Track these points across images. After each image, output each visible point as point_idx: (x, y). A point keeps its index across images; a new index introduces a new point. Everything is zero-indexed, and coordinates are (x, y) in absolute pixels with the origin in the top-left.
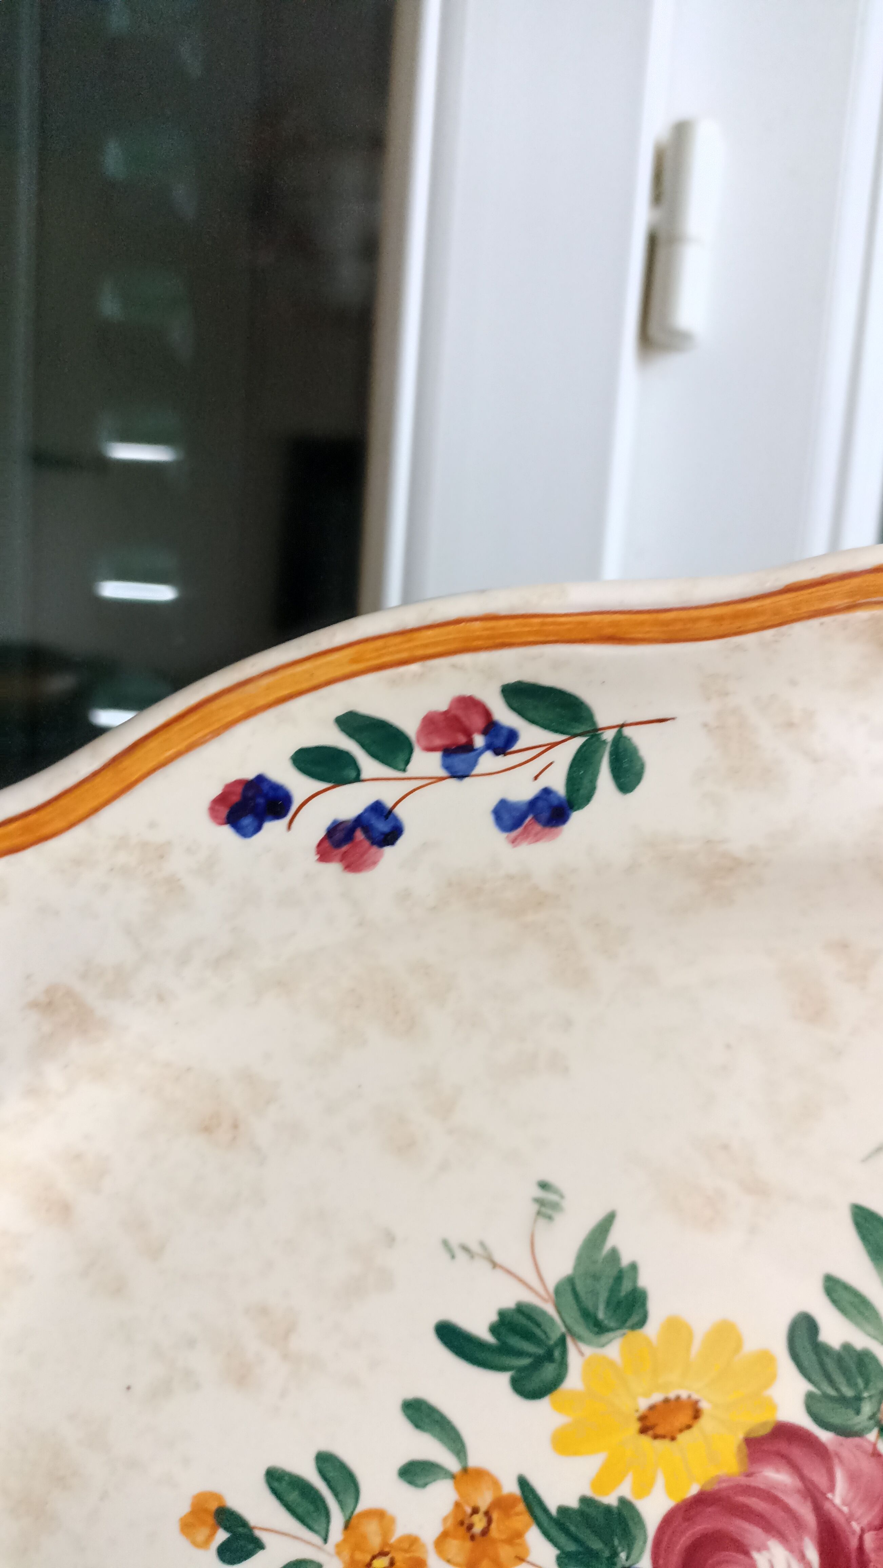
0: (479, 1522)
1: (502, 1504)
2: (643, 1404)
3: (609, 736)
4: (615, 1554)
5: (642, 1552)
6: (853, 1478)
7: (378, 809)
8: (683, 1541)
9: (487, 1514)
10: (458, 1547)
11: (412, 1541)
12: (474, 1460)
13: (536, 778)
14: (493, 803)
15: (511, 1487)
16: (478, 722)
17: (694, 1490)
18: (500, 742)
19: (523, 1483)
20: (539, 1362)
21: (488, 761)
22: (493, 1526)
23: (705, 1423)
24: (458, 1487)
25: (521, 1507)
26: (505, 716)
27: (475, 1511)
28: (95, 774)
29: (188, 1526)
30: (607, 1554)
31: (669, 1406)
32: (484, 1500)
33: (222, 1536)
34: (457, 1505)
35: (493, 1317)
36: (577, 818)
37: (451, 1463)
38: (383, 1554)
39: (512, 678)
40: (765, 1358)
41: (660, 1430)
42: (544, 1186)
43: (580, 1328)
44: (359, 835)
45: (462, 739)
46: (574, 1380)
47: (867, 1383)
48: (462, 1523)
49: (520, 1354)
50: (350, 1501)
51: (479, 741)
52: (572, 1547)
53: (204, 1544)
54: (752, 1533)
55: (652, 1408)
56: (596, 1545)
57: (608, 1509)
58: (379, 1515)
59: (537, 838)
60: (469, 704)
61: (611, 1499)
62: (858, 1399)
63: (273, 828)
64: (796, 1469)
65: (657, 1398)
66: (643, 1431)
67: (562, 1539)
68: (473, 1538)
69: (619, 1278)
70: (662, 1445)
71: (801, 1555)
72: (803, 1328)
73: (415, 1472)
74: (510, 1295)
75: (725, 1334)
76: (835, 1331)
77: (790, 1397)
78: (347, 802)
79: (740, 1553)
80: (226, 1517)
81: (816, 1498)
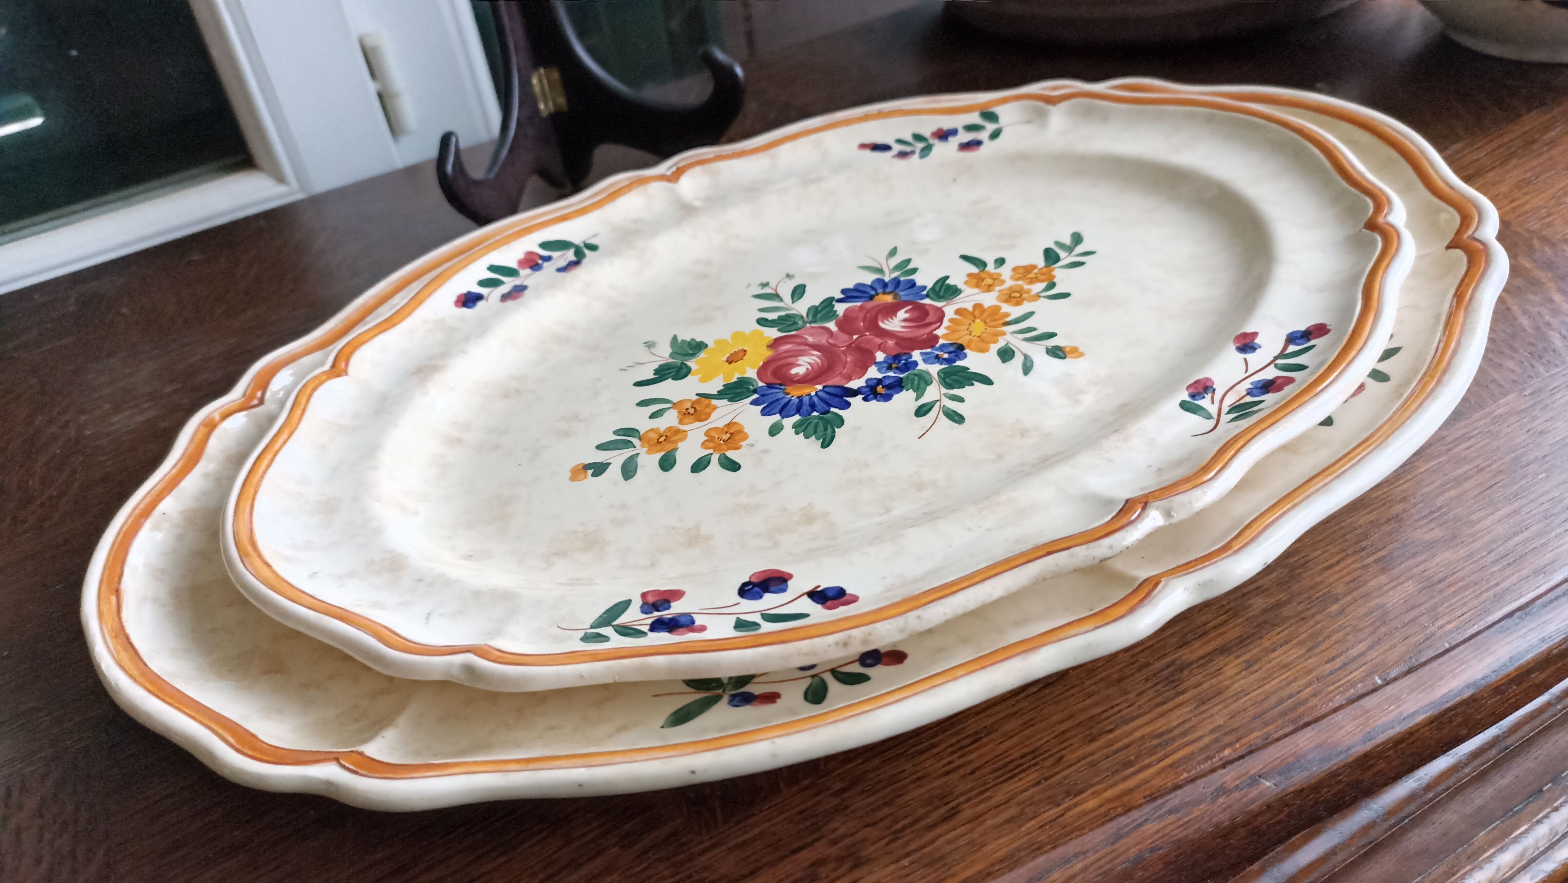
0: (692, 411)
1: (696, 402)
2: (725, 359)
3: (581, 244)
4: (748, 389)
5: (757, 383)
7: (516, 286)
8: (769, 374)
9: (692, 407)
10: (688, 420)
11: (670, 429)
12: (676, 400)
13: (565, 261)
14: (554, 270)
15: (695, 397)
16: (536, 257)
17: (761, 363)
18: (547, 259)
19: (698, 394)
20: (679, 370)
21: (546, 264)
22: (698, 409)
23: (749, 350)
24: (675, 409)
25: (703, 399)
26: (544, 253)
27: (687, 409)
29: (573, 478)
30: (745, 391)
31: (734, 354)
32: (688, 405)
33: (590, 472)
34: (679, 412)
35: (653, 372)
36: (584, 261)
37: (667, 405)
38: (661, 438)
39: (539, 243)
40: (756, 331)
41: (736, 360)
42: (646, 342)
43: (686, 358)
44: (513, 293)
45: (534, 263)
46: (695, 368)
48: (685, 414)
49: (669, 373)
51: (540, 262)
52: (731, 396)
54: (790, 360)
55: (728, 358)
56: (740, 391)
57: (735, 382)
58: (651, 431)
59: (575, 269)
60: (530, 254)
61: (734, 380)
62: (795, 323)
63: (481, 304)
65: (728, 355)
66: (730, 363)
67: (726, 396)
68: (692, 415)
69: (689, 343)
70: (740, 362)
71: (813, 355)
72: (762, 321)
73: (656, 415)
74: (654, 366)
75: (737, 334)
76: (773, 316)
77: (772, 333)
78: (504, 289)
79: (791, 365)
80: (588, 466)
81: (804, 344)
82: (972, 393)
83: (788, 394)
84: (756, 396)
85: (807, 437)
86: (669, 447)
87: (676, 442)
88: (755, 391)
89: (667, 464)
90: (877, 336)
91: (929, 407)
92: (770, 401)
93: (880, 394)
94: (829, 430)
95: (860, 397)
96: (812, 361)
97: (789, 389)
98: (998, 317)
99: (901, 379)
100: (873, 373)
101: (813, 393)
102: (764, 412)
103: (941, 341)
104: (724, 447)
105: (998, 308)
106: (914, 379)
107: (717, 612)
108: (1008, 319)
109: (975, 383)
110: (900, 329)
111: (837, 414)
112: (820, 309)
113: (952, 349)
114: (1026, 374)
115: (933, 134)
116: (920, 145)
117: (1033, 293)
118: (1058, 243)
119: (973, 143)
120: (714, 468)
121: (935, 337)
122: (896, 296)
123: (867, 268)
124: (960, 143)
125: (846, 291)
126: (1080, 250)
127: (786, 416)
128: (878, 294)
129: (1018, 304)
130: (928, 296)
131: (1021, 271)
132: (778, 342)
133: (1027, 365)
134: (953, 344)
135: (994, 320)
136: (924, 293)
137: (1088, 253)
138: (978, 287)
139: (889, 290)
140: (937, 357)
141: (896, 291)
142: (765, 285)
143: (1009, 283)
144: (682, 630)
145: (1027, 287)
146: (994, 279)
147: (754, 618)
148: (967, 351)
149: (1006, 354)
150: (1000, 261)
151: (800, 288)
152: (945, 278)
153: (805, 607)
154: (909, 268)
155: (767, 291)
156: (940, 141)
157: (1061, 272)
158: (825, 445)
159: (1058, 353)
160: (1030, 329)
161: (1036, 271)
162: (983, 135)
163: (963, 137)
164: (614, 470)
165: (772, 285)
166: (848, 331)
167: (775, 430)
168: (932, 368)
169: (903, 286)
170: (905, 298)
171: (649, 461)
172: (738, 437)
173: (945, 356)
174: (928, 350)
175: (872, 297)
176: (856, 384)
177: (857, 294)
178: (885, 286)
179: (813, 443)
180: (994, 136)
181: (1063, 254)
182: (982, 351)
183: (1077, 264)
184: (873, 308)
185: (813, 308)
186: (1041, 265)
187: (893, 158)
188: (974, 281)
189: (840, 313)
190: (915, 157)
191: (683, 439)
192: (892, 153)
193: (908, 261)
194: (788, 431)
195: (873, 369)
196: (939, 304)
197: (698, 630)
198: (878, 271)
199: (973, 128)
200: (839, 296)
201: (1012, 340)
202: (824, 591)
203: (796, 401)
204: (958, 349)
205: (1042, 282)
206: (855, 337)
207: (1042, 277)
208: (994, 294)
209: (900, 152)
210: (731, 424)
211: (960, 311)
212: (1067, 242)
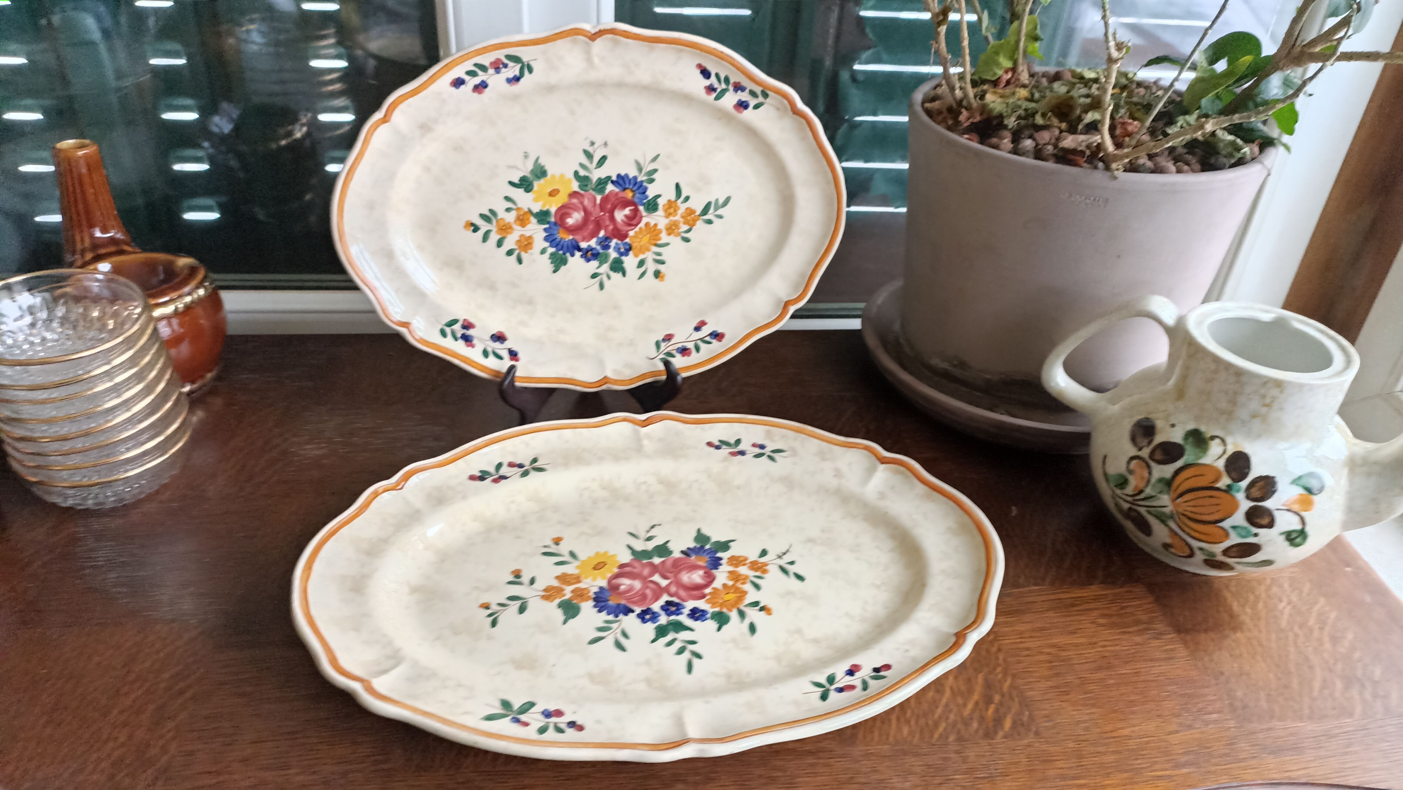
0: (521, 218)
1: (525, 213)
2: (549, 191)
3: (526, 63)
5: (552, 218)
6: (588, 199)
7: (483, 82)
8: (560, 214)
9: (522, 216)
10: (518, 222)
11: (509, 223)
12: (519, 206)
13: (513, 73)
14: (506, 78)
15: (526, 210)
16: (500, 63)
17: (560, 205)
18: (505, 66)
19: (528, 209)
20: (529, 185)
21: (503, 70)
22: (524, 217)
23: (560, 193)
24: (516, 211)
25: (529, 213)
26: (506, 61)
27: (520, 215)
28: (427, 80)
29: (465, 227)
30: (546, 219)
31: (554, 190)
32: (522, 213)
33: (472, 228)
34: (517, 215)
35: (519, 179)
36: (522, 80)
37: (514, 207)
38: (504, 226)
39: (506, 54)
40: (569, 180)
41: (552, 195)
42: (525, 152)
43: (535, 179)
44: (480, 87)
45: (498, 66)
46: (535, 188)
47: (589, 182)
48: (518, 218)
49: (525, 185)
50: (497, 218)
51: (501, 66)
52: (539, 219)
53: (469, 230)
54: (571, 211)
55: (551, 191)
56: (544, 218)
57: (545, 211)
58: (501, 219)
59: (514, 84)
60: (498, 60)
61: (545, 209)
62: (588, 185)
63: (462, 87)
64: (578, 199)
65: (551, 189)
66: (549, 196)
67: (537, 218)
68: (520, 220)
69: (541, 168)
70: (553, 198)
71: (580, 214)
72: (576, 173)
73: (508, 210)
74: (522, 174)
75: (562, 176)
76: (582, 173)
77: (575, 186)
78: (477, 81)
79: (569, 215)
80: (472, 224)
81: (582, 203)
82: (616, 276)
83: (559, 233)
84: (547, 226)
85: (552, 263)
86: (504, 234)
87: (508, 233)
88: (548, 223)
89: (500, 244)
90: (609, 219)
91: (598, 275)
92: (551, 233)
93: (587, 257)
94: (560, 265)
95: (580, 253)
96: (578, 219)
97: (561, 230)
99: (598, 254)
100: (593, 243)
101: (566, 240)
102: (546, 239)
103: (627, 240)
104: (522, 249)
105: (660, 231)
106: (603, 256)
107: (482, 340)
108: (659, 242)
109: (620, 273)
110: (619, 220)
111: (567, 258)
112: (602, 181)
113: (627, 247)
114: (639, 278)
115: (735, 83)
116: (724, 86)
117: (681, 230)
118: (717, 200)
119: (745, 104)
120: (514, 257)
121: (626, 236)
122: (633, 196)
123: (638, 164)
124: (740, 100)
125: (619, 176)
126: (719, 212)
127: (551, 246)
128: (628, 188)
129: (669, 234)
130: (644, 204)
131: (688, 212)
132: (574, 194)
133: (643, 274)
134: (629, 245)
135: (654, 240)
136: (645, 201)
137: (720, 217)
138: (666, 211)
139: (634, 189)
140: (619, 249)
141: (637, 192)
142: (593, 144)
143: (678, 218)
144: (468, 343)
145: (681, 225)
146: (675, 211)
147: (489, 350)
148: (631, 253)
149: (641, 263)
150: (687, 199)
151: (604, 158)
152: (659, 196)
153: (505, 354)
154: (653, 177)
155: (590, 149)
156: (734, 90)
157: (700, 224)
158: (555, 272)
159: (657, 274)
160: (659, 254)
161: (693, 216)
162: (753, 102)
163: (744, 96)
164: (480, 234)
165: (596, 146)
166: (602, 207)
167: (543, 251)
168: (613, 254)
169: (641, 190)
170: (636, 200)
171: (494, 237)
172: (530, 246)
173: (622, 250)
174: (619, 242)
175: (625, 189)
176: (584, 245)
177: (621, 182)
178: (635, 184)
179: (551, 267)
180: (757, 107)
181: (711, 210)
182: (636, 256)
183: (709, 222)
184: (620, 198)
185: (600, 179)
186: (698, 213)
187: (705, 87)
188: (667, 207)
189: (607, 191)
190: (714, 95)
191: (511, 233)
192: (707, 83)
193: (655, 171)
194: (547, 255)
195: (594, 240)
196: (644, 213)
197: (473, 346)
198: (640, 170)
199: (753, 94)
200: (614, 178)
201: (649, 257)
202: (512, 351)
203: (558, 240)
204: (629, 249)
205: (689, 225)
206: (602, 213)
207: (691, 222)
208: (666, 221)
209: (711, 84)
210: (530, 237)
211: (647, 224)
212: (721, 202)
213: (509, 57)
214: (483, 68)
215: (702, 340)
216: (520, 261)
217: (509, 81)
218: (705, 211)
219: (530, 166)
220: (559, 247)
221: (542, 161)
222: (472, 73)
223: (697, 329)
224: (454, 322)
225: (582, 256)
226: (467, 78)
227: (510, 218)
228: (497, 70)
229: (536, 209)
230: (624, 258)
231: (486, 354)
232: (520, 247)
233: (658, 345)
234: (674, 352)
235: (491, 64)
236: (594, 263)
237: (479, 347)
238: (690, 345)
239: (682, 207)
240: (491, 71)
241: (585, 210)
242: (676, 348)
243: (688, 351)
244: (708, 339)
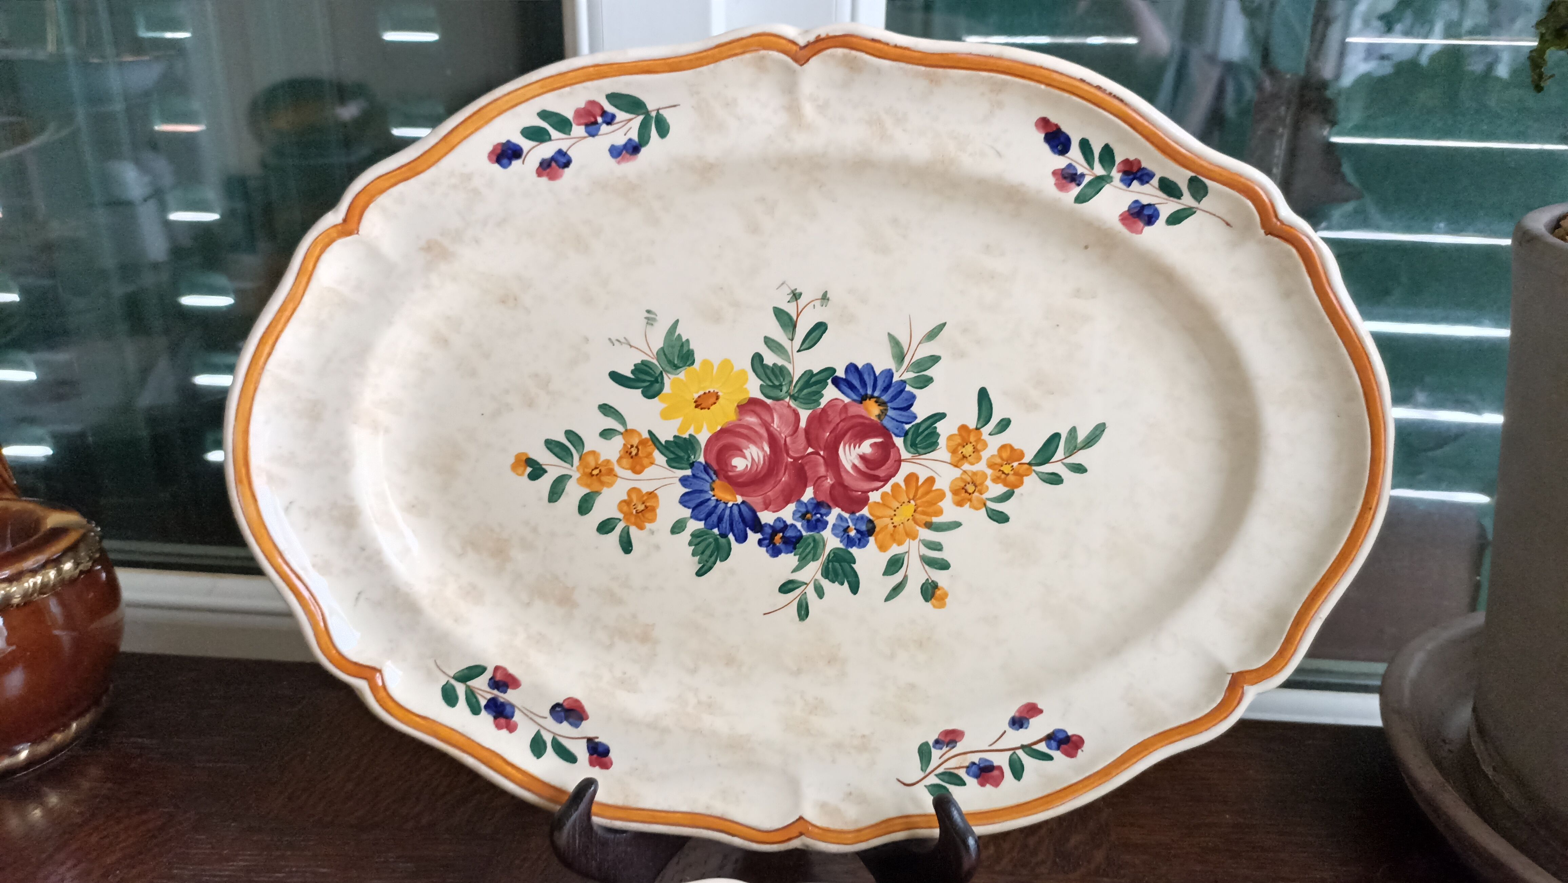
0: (634, 451)
1: (643, 442)
2: (696, 396)
3: (654, 114)
4: (689, 457)
5: (700, 455)
6: (781, 416)
7: (560, 152)
8: (716, 449)
9: (637, 447)
10: (626, 462)
11: (608, 462)
12: (629, 427)
13: (625, 135)
14: (609, 146)
15: (646, 435)
16: (599, 112)
17: (719, 428)
18: (608, 120)
19: (650, 432)
20: (652, 383)
21: (604, 128)
22: (640, 451)
23: (721, 400)
24: (624, 438)
25: (650, 443)
26: (609, 108)
27: (632, 446)
29: (514, 467)
30: (686, 457)
31: (707, 395)
32: (635, 442)
33: (529, 470)
34: (624, 445)
35: (632, 368)
36: (643, 150)
37: (621, 428)
38: (596, 468)
39: (609, 91)
40: (743, 372)
41: (703, 406)
42: (648, 312)
43: (668, 368)
44: (553, 164)
45: (593, 120)
46: (667, 389)
47: (784, 380)
48: (627, 452)
49: (644, 381)
50: (582, 450)
51: (600, 120)
52: (672, 456)
53: (522, 474)
54: (742, 442)
55: (699, 397)
56: (682, 454)
57: (685, 439)
58: (593, 453)
59: (628, 160)
60: (593, 103)
61: (686, 436)
62: (781, 385)
63: (516, 163)
64: (759, 416)
65: (701, 393)
66: (696, 407)
67: (667, 453)
68: (632, 457)
69: (682, 346)
70: (704, 412)
71: (763, 449)
72: (757, 359)
73: (606, 434)
74: (638, 358)
75: (726, 364)
76: (770, 359)
77: (753, 388)
78: (547, 150)
79: (739, 451)
80: (530, 462)
81: (767, 426)
82: (836, 591)
83: (713, 490)
84: (688, 472)
85: (694, 554)
86: (596, 487)
87: (603, 484)
88: (692, 465)
89: (585, 506)
90: (827, 464)
91: (795, 586)
92: (696, 488)
93: (774, 544)
94: (713, 558)
95: (759, 536)
96: (756, 460)
97: (719, 483)
98: (930, 510)
99: (800, 537)
100: (788, 513)
101: (730, 505)
102: (684, 501)
103: (865, 512)
104: (633, 519)
105: (941, 495)
106: (809, 544)
107: (530, 716)
108: (935, 520)
109: (846, 583)
110: (849, 467)
111: (729, 544)
112: (814, 379)
113: (864, 528)
114: (887, 600)
115: (1126, 162)
116: (1099, 170)
117: (985, 496)
118: (1073, 431)
119: (1147, 212)
120: (614, 537)
121: (864, 501)
122: (883, 413)
123: (894, 342)
124: (1136, 202)
125: (852, 368)
126: (1079, 458)
127: (694, 517)
128: (872, 397)
129: (960, 504)
130: (906, 434)
131: (1005, 455)
132: (750, 406)
133: (897, 590)
134: (870, 521)
135: (924, 513)
136: (907, 427)
137: (1079, 469)
138: (954, 452)
139: (885, 398)
140: (846, 530)
141: (889, 404)
142: (796, 296)
143: (981, 466)
144: (502, 721)
145: (988, 482)
146: (975, 450)
147: (548, 738)
148: (872, 539)
149: (894, 565)
150: (1005, 424)
151: (820, 329)
152: (941, 416)
153: (580, 750)
154: (927, 373)
155: (791, 309)
156: (1122, 180)
157: (1031, 482)
158: (700, 573)
159: (930, 591)
160: (937, 547)
161: (1015, 464)
162: (1167, 207)
163: (1148, 193)
164: (545, 482)
165: (802, 302)
166: (810, 436)
167: (678, 527)
168: (832, 541)
169: (900, 402)
170: (887, 422)
171: (574, 491)
172: (648, 515)
173: (853, 533)
174: (846, 515)
175: (864, 398)
176: (767, 517)
177: (856, 383)
178: (886, 389)
179: (694, 564)
180: (1175, 219)
181: (1060, 454)
182: (882, 548)
183: (1055, 479)
184: (853, 417)
185: (809, 375)
186: (1028, 458)
187: (1055, 173)
188: (958, 440)
189: (824, 402)
190: (1076, 190)
191: (610, 485)
192: (1061, 162)
193: (935, 359)
194: (686, 536)
195: (792, 507)
196: (905, 454)
197: (512, 728)
198: (900, 357)
199: (1169, 188)
200: (841, 373)
201: (913, 550)
202: (598, 744)
203: (712, 503)
204: (868, 530)
205: (1006, 484)
206: (810, 450)
207: (1012, 478)
208: (957, 473)
209: (1070, 166)
210: (652, 495)
211: (911, 478)
212: (1081, 436)
213: (614, 98)
214: (562, 124)
215: (1028, 749)
216: (627, 546)
217: (616, 152)
218: (1046, 453)
219: (657, 341)
220: (714, 518)
221: (683, 331)
222: (536, 135)
223: (1018, 722)
224: (475, 671)
225: (760, 542)
226: (525, 144)
227: (610, 451)
228: (592, 128)
229: (665, 435)
230: (854, 550)
231: (537, 747)
232: (627, 516)
233: (924, 753)
234: (962, 773)
235: (579, 113)
236: (789, 560)
237: (525, 731)
238: (1001, 760)
239: (993, 444)
240: (578, 130)
241: (773, 440)
242: (967, 764)
243: (996, 773)
244: (1042, 747)
